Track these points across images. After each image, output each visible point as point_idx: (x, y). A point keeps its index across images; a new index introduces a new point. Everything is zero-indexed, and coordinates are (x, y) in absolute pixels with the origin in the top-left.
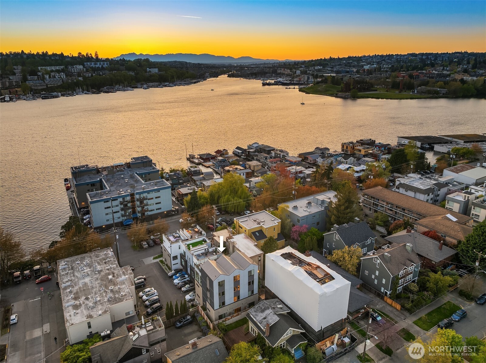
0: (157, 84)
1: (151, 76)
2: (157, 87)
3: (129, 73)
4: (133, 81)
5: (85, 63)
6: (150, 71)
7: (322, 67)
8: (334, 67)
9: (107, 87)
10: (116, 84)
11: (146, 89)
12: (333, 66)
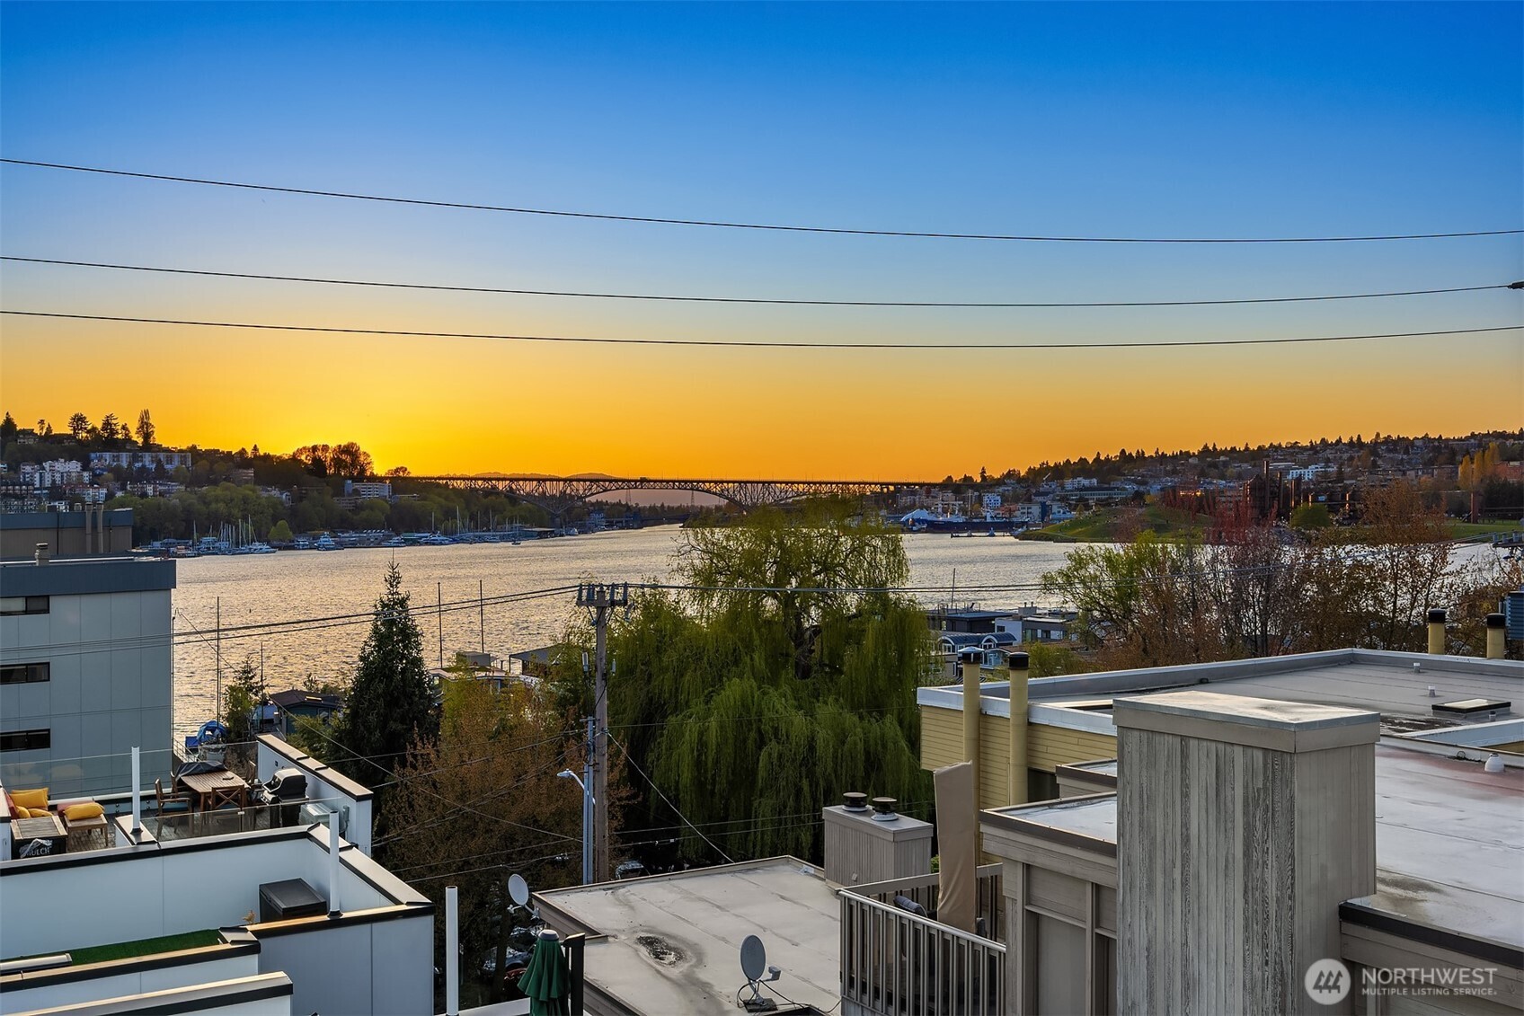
0: (379, 534)
1: (358, 508)
2: (379, 545)
3: (265, 494)
4: (280, 522)
5: (93, 455)
6: (356, 492)
7: (1095, 481)
8: (1151, 481)
9: (165, 541)
10: (204, 532)
11: (327, 549)
12: (1143, 476)
